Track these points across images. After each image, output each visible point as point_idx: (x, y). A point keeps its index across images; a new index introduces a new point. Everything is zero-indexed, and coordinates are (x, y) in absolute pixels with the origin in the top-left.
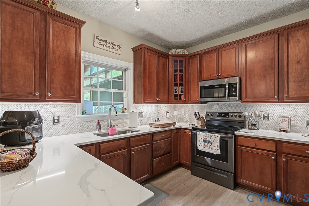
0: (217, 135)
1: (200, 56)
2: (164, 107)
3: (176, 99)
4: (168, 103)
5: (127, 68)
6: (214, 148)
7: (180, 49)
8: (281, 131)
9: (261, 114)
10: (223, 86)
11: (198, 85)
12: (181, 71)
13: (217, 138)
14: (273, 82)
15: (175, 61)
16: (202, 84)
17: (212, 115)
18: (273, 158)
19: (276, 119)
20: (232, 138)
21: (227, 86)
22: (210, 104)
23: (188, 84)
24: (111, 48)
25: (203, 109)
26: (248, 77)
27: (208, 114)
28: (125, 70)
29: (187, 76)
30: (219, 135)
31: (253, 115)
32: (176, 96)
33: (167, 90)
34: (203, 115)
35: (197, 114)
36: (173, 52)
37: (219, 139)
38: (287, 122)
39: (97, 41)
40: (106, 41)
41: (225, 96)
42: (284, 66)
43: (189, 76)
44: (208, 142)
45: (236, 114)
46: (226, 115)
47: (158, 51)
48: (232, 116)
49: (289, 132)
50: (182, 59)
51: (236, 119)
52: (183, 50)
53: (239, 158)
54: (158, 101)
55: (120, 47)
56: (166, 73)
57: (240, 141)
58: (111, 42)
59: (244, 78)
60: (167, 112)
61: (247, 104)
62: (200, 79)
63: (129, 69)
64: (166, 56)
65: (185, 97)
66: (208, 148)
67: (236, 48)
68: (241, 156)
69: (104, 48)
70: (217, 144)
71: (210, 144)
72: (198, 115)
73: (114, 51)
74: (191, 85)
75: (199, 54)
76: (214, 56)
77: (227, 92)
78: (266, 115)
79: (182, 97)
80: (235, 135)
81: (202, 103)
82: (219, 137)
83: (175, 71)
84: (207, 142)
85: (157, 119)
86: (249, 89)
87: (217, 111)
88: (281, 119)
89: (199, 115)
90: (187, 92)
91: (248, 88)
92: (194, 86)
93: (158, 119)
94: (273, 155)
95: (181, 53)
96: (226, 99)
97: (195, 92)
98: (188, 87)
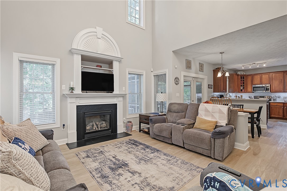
1: (253, 76)
3: (241, 91)
7: (241, 72)
8: (285, 101)
10: (263, 87)
12: (243, 80)
14: (282, 86)
15: (241, 77)
16: (253, 86)
17: (257, 97)
19: (283, 98)
20: (268, 103)
21: (265, 87)
22: (255, 93)
23: (247, 85)
25: (252, 95)
26: (273, 84)
27: (255, 96)
29: (246, 82)
31: (274, 96)
34: (253, 97)
35: (250, 97)
36: (239, 73)
42: (286, 82)
43: (246, 83)
45: (268, 96)
46: (263, 97)
48: (266, 97)
50: (244, 76)
52: (243, 72)
57: (271, 104)
61: (272, 93)
62: (252, 84)
64: (238, 75)
67: (268, 74)
68: (272, 109)
76: (259, 76)
77: (265, 89)
78: (279, 97)
79: (244, 90)
81: (253, 93)
83: (241, 80)
86: (274, 88)
87: (259, 96)
88: (285, 97)
92: (250, 86)
94: (282, 107)
95: (242, 74)
96: (264, 91)
97: (250, 89)
98: (246, 87)
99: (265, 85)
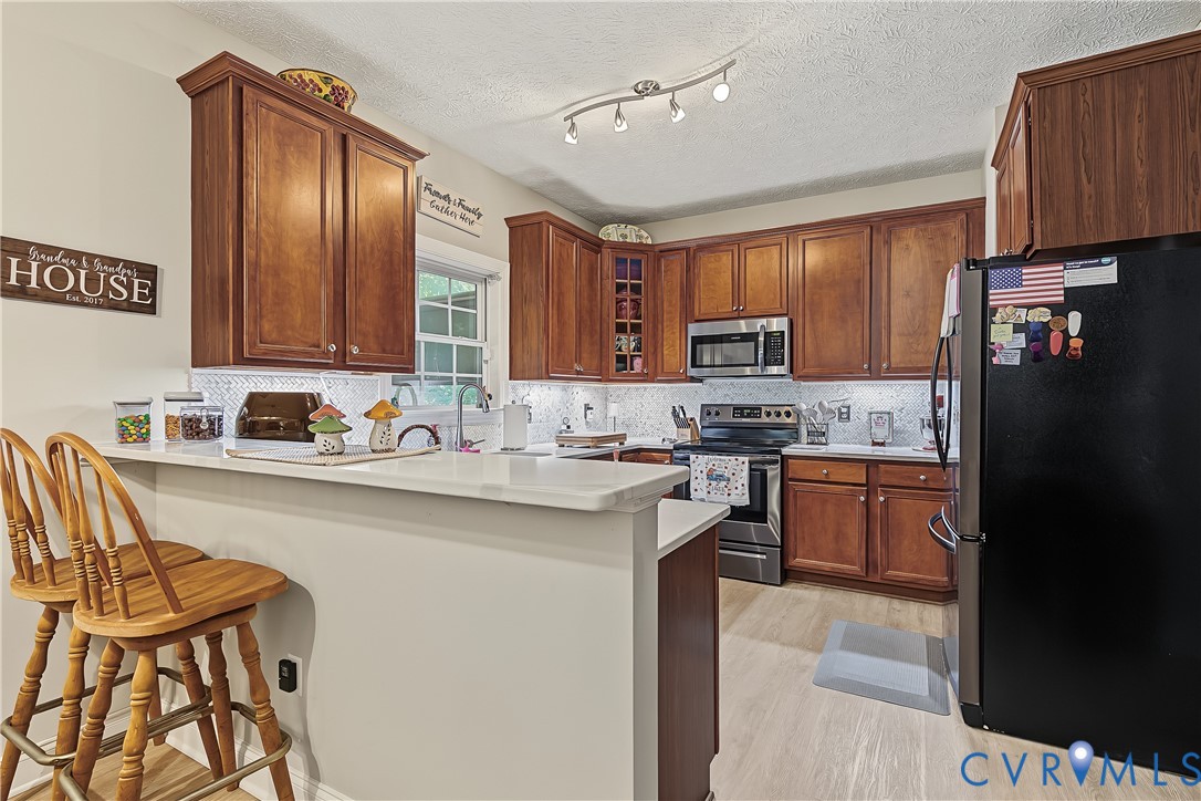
0: (741, 459)
1: (692, 253)
2: (582, 393)
3: (621, 369)
4: (600, 380)
5: (491, 276)
6: (733, 492)
7: (629, 226)
8: (874, 444)
9: (834, 406)
10: (750, 337)
11: (683, 334)
12: (636, 289)
13: (741, 466)
14: (860, 333)
15: (620, 261)
16: (694, 330)
17: (717, 414)
18: (862, 498)
19: (865, 418)
20: (775, 462)
21: (761, 339)
22: (711, 385)
23: (655, 327)
24: (458, 217)
25: (693, 398)
26: (808, 318)
27: (706, 410)
28: (486, 280)
29: (651, 304)
30: (746, 459)
31: (816, 409)
32: (621, 359)
33: (599, 342)
34: (693, 412)
35: (679, 410)
36: (611, 233)
37: (746, 467)
38: (887, 423)
39: (426, 195)
40: (447, 198)
41: (756, 364)
42: (881, 298)
43: (656, 306)
44: (720, 478)
45: (778, 409)
46: (754, 410)
47: (577, 232)
48: (769, 414)
49: (890, 444)
50: (637, 256)
51: (778, 420)
52: (637, 228)
53: (791, 509)
54: (578, 373)
55: (480, 215)
56: (596, 295)
57: (795, 469)
58: (458, 201)
59: (801, 320)
60: (588, 408)
61: (802, 383)
62: (688, 316)
63: (499, 279)
64: (596, 245)
65: (645, 364)
66: (719, 493)
67: (781, 244)
68: (796, 505)
69: (444, 217)
70: (741, 482)
71: (725, 483)
72: (682, 416)
73: (465, 225)
74: (663, 331)
75: (687, 249)
76: (726, 259)
77: (761, 352)
78: (844, 410)
79: (638, 363)
80: (782, 456)
81: (693, 379)
82: (747, 463)
83: (620, 288)
84: (716, 480)
85: (564, 427)
86: (809, 348)
87: (729, 403)
88: (874, 416)
89: (684, 414)
90: (651, 349)
91: (807, 344)
92: (673, 333)
93: (569, 427)
94: (861, 493)
95: (632, 239)
96: (758, 370)
97: (674, 351)
98: (655, 335)
99: (764, 321)
